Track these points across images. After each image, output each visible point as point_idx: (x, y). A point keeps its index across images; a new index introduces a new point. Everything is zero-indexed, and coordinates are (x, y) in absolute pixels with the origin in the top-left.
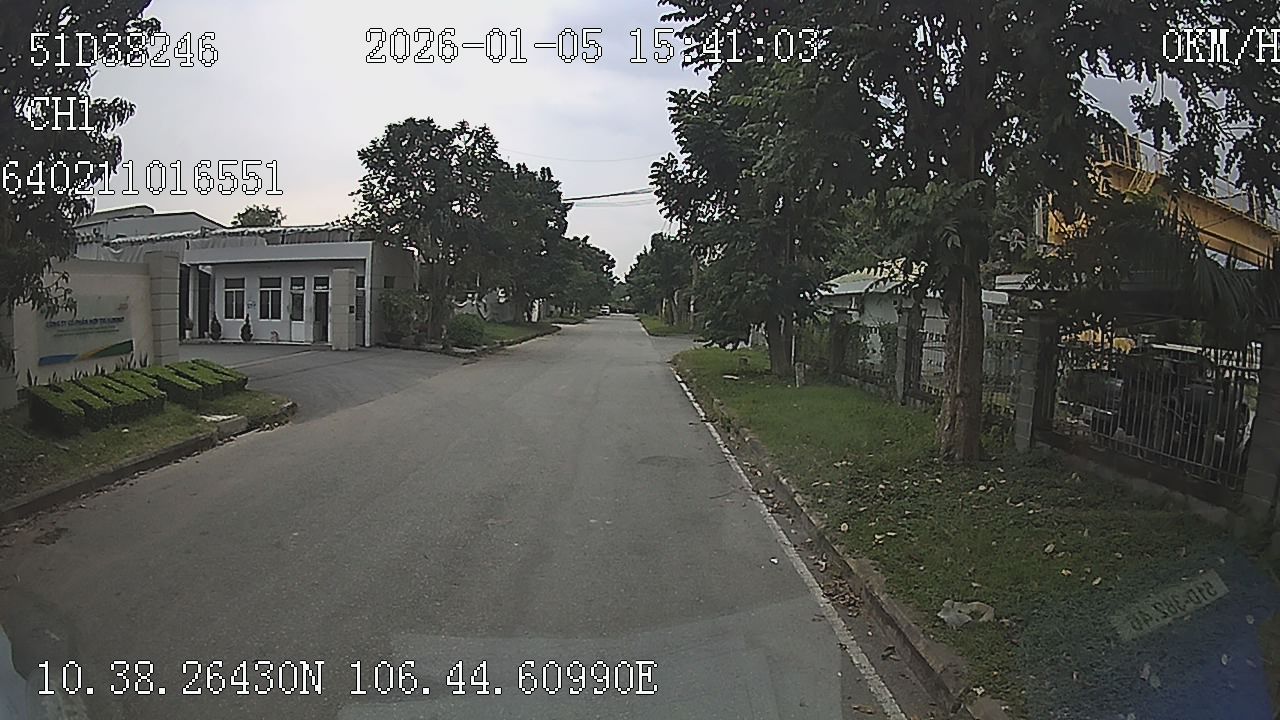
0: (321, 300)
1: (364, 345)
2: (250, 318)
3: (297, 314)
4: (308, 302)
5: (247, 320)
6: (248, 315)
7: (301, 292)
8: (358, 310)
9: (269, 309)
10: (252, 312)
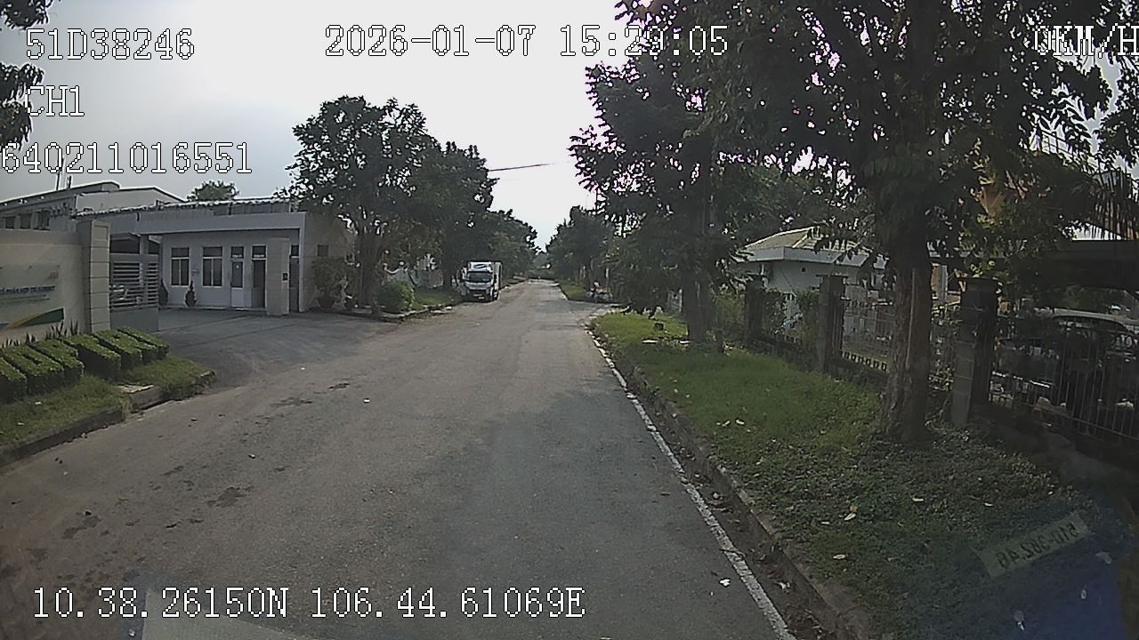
0: (259, 267)
1: (298, 311)
2: (194, 286)
3: (237, 282)
4: (247, 269)
5: (191, 287)
6: (192, 282)
7: (241, 260)
8: (293, 277)
9: (212, 278)
10: (196, 279)
